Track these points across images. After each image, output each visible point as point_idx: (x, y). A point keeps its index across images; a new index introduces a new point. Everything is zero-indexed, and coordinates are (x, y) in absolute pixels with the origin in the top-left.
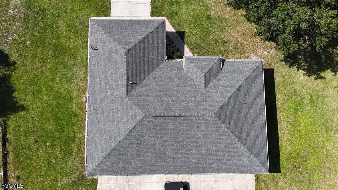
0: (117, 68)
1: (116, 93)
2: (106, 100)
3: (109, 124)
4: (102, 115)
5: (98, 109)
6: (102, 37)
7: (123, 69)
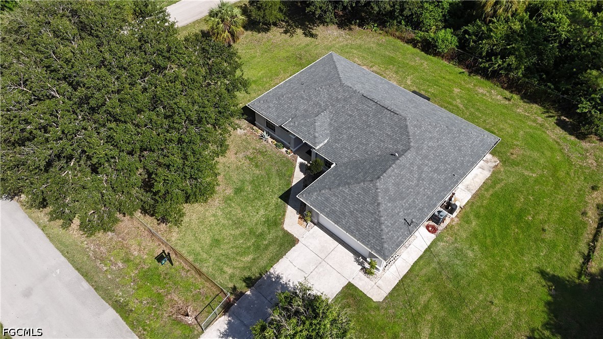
0: (399, 178)
1: (418, 161)
2: (435, 168)
3: (447, 148)
4: (448, 162)
5: (449, 170)
6: (390, 225)
7: (393, 171)
